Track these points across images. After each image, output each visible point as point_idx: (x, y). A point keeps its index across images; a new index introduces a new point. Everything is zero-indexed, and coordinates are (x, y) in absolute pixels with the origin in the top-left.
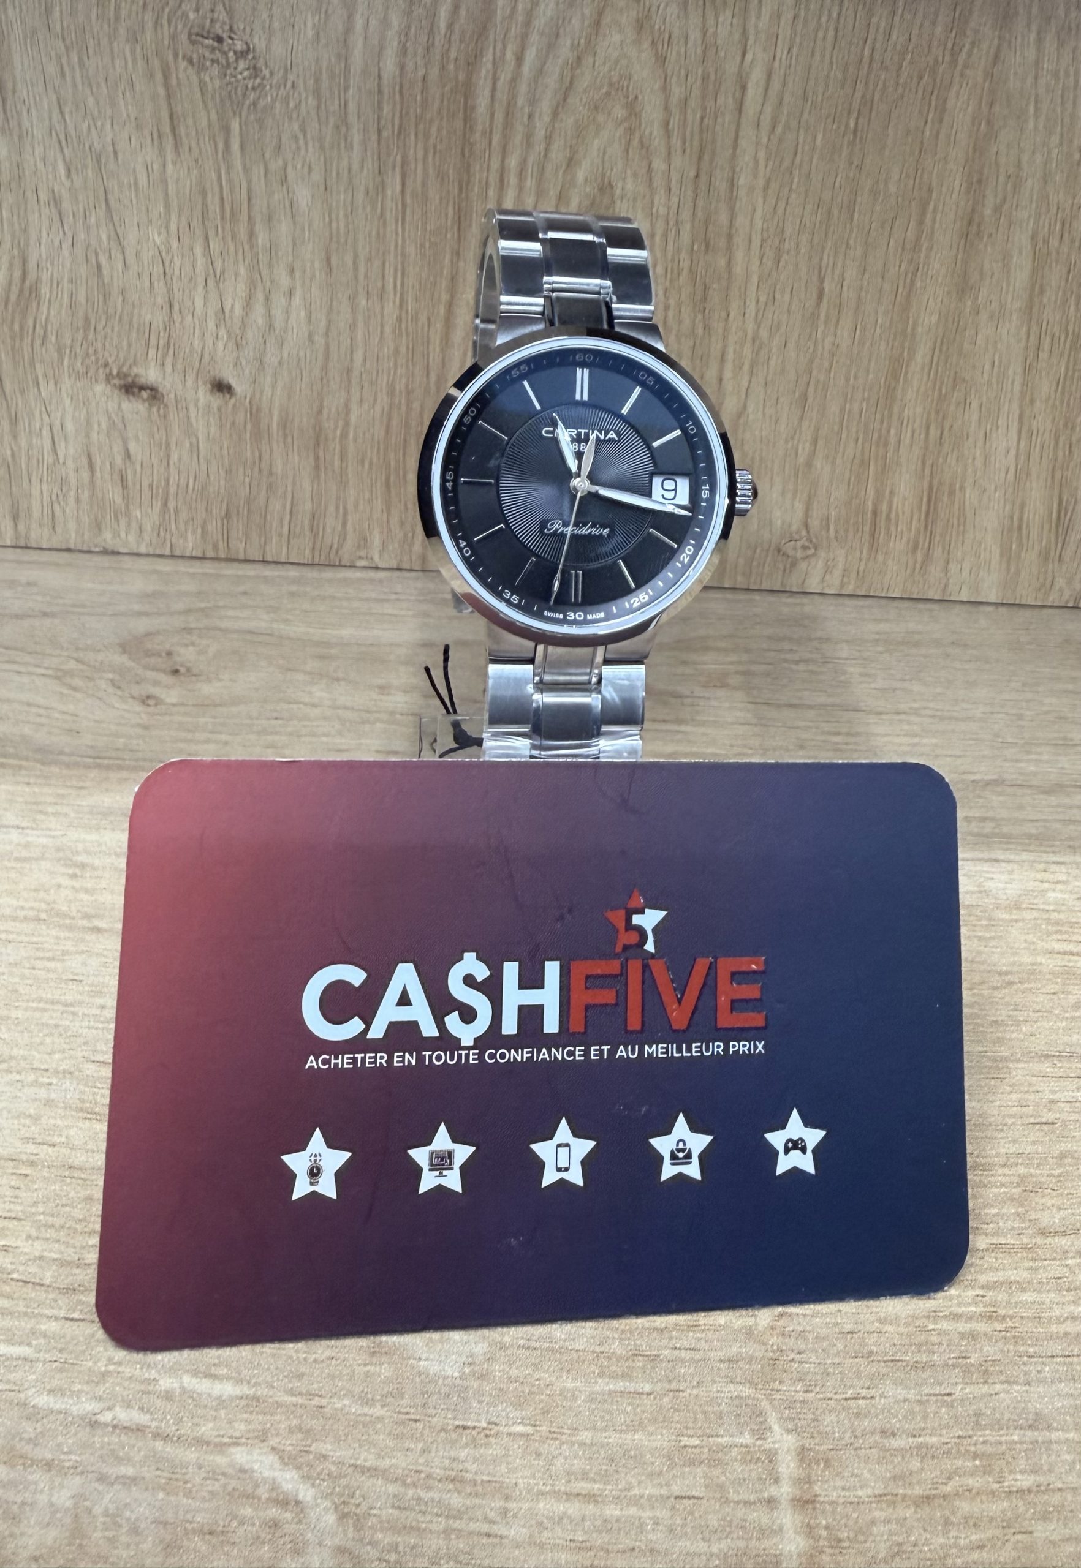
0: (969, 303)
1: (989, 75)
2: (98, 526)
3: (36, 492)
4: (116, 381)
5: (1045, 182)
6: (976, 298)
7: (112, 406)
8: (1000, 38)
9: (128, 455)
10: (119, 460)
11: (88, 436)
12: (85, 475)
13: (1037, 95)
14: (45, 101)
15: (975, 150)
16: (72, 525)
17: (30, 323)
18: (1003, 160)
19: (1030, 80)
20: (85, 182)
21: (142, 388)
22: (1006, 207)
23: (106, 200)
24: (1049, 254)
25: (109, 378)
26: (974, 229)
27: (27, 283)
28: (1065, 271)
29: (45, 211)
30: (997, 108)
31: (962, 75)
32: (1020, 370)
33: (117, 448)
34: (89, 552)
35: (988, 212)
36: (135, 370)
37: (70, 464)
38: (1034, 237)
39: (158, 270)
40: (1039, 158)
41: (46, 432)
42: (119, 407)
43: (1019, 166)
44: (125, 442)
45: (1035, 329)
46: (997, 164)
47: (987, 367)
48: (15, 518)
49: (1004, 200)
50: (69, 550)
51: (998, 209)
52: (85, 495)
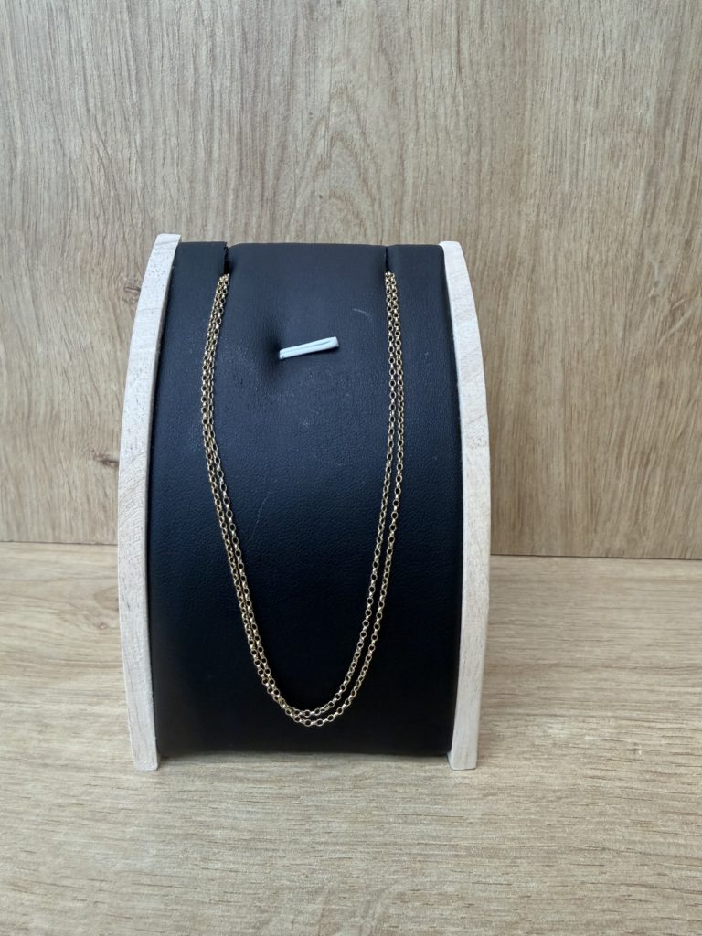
0: (531, 398)
1: (530, 279)
2: (93, 531)
3: (63, 515)
4: (98, 459)
5: (566, 331)
6: (534, 394)
7: (97, 471)
8: (534, 260)
9: (106, 495)
10: (101, 498)
11: (86, 486)
12: (86, 507)
13: (557, 288)
14: (59, 325)
15: (526, 318)
16: (81, 531)
17: (56, 432)
18: (542, 322)
19: (552, 280)
20: (79, 362)
21: (111, 462)
22: (546, 347)
23: (90, 371)
24: (572, 370)
25: (95, 457)
26: (530, 358)
27: (54, 413)
28: (581, 377)
29: (61, 378)
30: (536, 296)
31: (516, 280)
32: (562, 430)
33: (101, 492)
34: (90, 544)
35: (536, 350)
36: (108, 453)
37: (79, 501)
38: (563, 361)
39: (115, 403)
40: (561, 320)
41: (66, 486)
42: (101, 472)
43: (551, 324)
44: (104, 488)
45: (568, 408)
46: (538, 323)
47: (544, 431)
48: (54, 529)
49: (544, 343)
50: (80, 544)
51: (542, 348)
52: (86, 516)
